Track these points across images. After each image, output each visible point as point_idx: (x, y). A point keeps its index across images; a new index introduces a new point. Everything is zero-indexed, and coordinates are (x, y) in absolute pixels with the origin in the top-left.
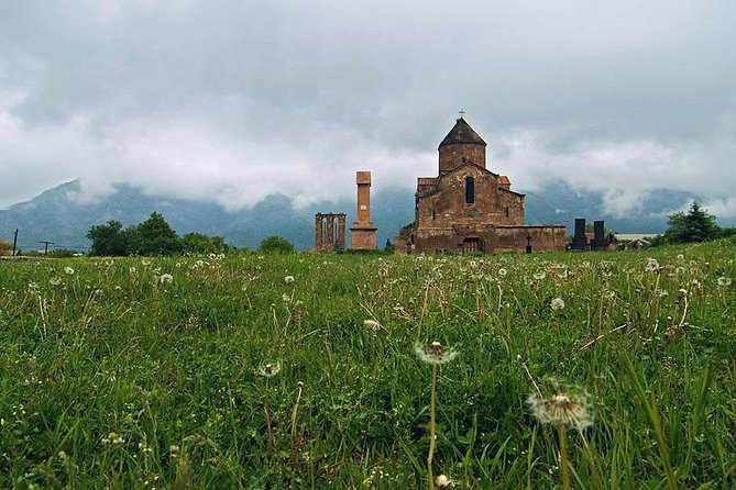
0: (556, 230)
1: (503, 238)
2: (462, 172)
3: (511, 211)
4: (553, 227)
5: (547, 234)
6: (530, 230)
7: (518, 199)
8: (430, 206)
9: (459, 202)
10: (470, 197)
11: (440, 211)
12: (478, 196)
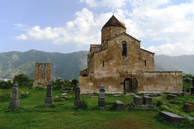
0: (177, 74)
1: (148, 79)
2: (120, 38)
3: (148, 62)
4: (176, 72)
5: (172, 76)
6: (164, 74)
7: (151, 55)
8: (101, 58)
9: (118, 56)
10: (125, 53)
11: (107, 61)
12: (129, 53)
